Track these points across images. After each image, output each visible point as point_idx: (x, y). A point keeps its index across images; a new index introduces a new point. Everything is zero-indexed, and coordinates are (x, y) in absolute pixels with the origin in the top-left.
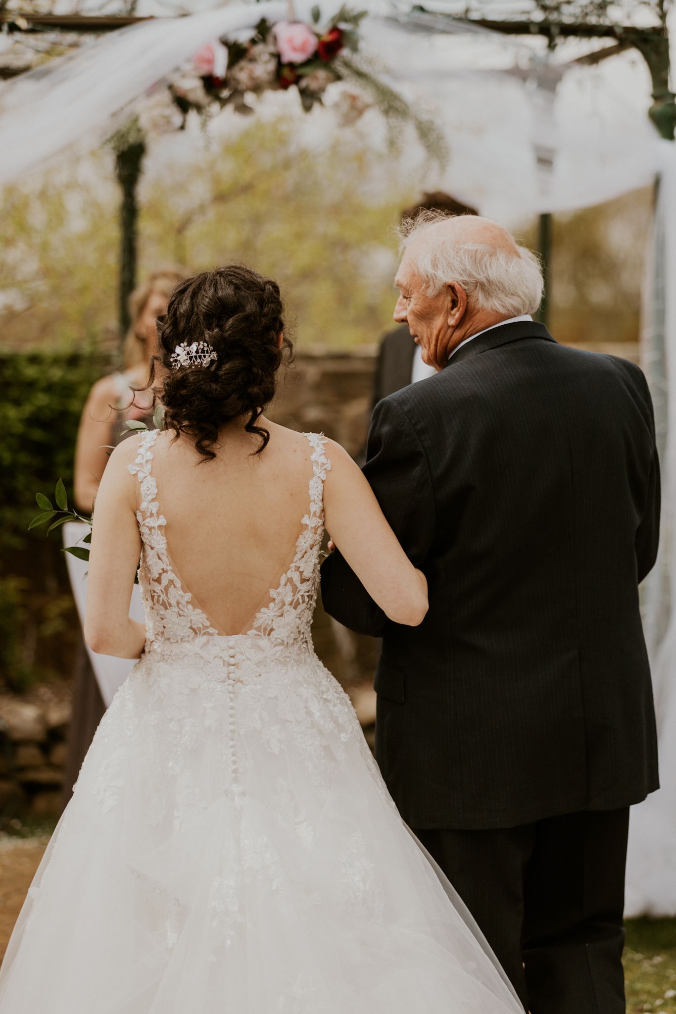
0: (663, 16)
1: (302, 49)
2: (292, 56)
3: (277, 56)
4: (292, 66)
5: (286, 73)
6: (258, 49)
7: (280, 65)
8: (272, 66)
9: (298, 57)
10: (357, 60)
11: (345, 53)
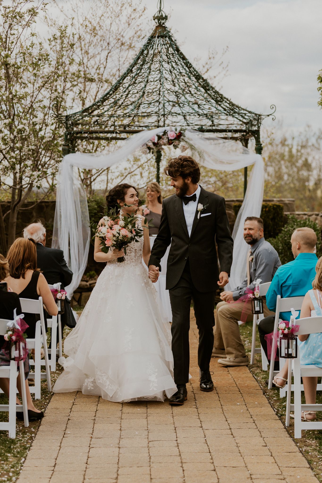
0: (259, 127)
1: (173, 136)
2: (170, 138)
3: (168, 138)
4: (171, 140)
5: (170, 141)
6: (164, 136)
7: (169, 140)
8: (167, 140)
9: (172, 138)
10: (185, 138)
11: (182, 137)
